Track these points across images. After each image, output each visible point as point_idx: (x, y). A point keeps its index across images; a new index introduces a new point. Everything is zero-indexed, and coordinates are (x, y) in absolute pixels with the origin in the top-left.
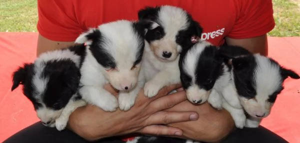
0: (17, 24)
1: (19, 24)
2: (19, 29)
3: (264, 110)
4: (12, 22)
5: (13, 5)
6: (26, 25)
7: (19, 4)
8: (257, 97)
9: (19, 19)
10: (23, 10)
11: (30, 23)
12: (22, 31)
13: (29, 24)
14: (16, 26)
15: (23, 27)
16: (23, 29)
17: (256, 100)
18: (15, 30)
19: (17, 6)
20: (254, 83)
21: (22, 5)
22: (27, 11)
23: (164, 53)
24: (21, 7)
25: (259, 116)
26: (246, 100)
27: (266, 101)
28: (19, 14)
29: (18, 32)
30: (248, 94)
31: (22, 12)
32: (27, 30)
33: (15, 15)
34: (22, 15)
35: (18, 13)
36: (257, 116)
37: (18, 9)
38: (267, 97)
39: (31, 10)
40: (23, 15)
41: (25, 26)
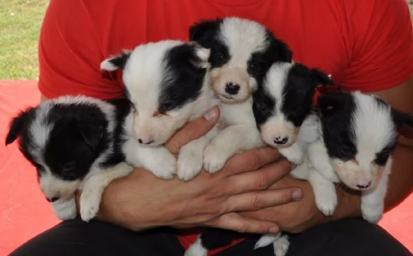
0: (11, 67)
1: (14, 67)
2: (15, 75)
3: (369, 177)
4: (4, 64)
5: (5, 37)
6: (25, 68)
7: (14, 35)
8: (358, 157)
9: (14, 59)
10: (20, 45)
11: (32, 65)
12: (19, 78)
13: (31, 67)
14: (8, 70)
15: (20, 72)
16: (20, 76)
17: (357, 163)
18: (9, 76)
19: (11, 39)
20: (353, 136)
21: (19, 36)
22: (27, 47)
23: (227, 86)
24: (17, 40)
25: (363, 187)
26: (342, 162)
27: (372, 163)
28: (15, 51)
29: (13, 79)
30: (344, 153)
31: (19, 49)
32: (26, 76)
33: (8, 53)
34: (18, 53)
35: (12, 50)
36: (358, 186)
37: (12, 44)
38: (373, 157)
39: (33, 45)
40: (20, 53)
41: (23, 71)
